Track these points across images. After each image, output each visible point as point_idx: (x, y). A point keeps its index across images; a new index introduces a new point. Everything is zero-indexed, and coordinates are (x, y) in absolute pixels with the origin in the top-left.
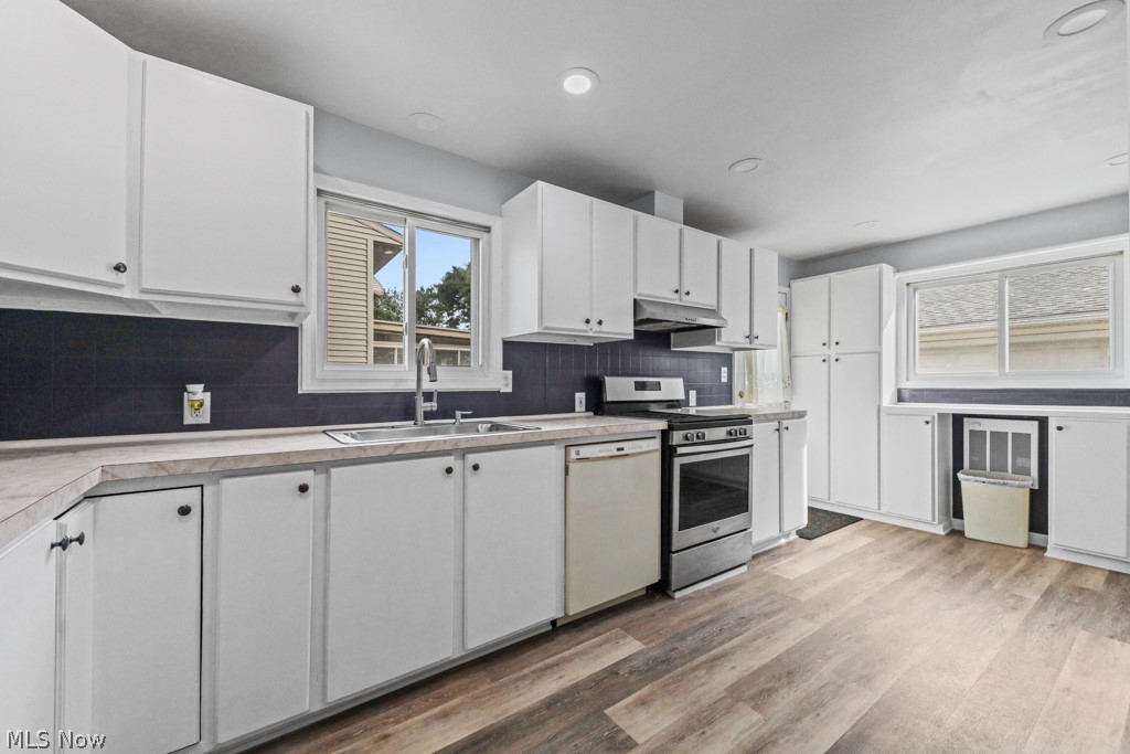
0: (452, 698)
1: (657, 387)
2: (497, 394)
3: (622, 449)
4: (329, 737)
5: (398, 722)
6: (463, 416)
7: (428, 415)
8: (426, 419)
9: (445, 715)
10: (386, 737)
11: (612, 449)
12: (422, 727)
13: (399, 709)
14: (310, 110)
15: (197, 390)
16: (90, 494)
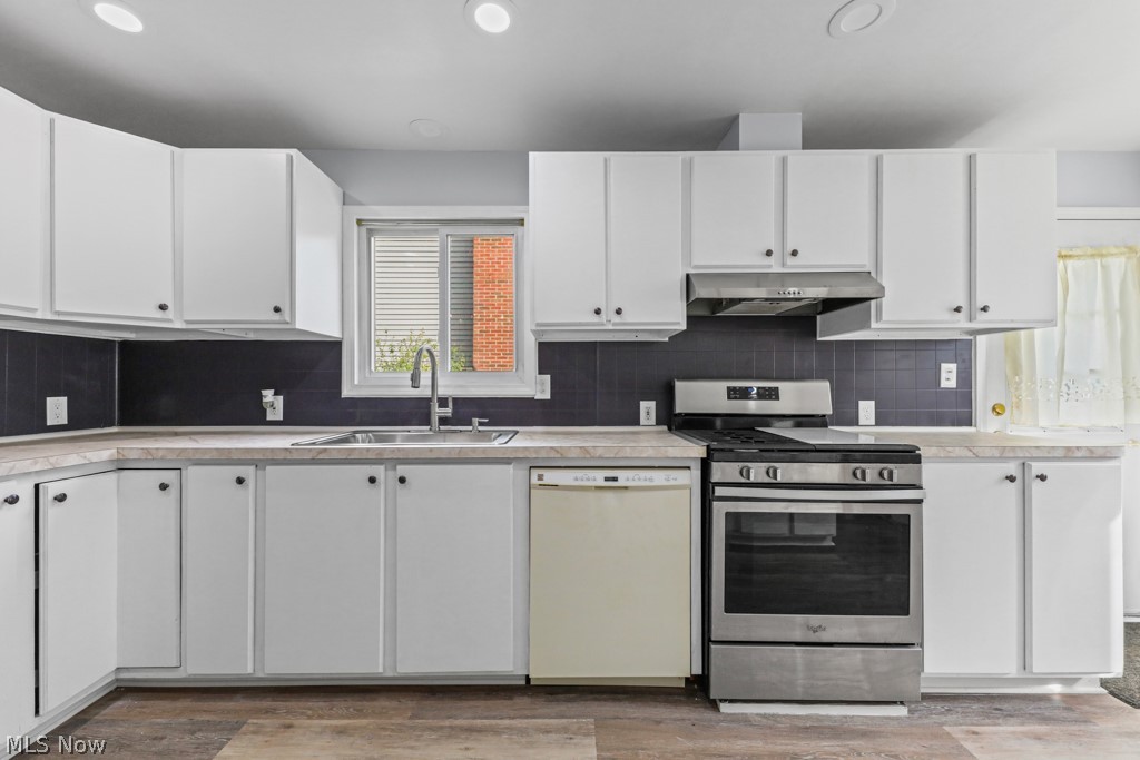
1: (772, 394)
2: (530, 401)
3: (615, 479)
4: (266, 703)
5: (310, 717)
6: (481, 424)
7: (443, 421)
8: (440, 424)
9: (341, 731)
11: (598, 477)
12: (316, 733)
13: (321, 704)
14: (294, 152)
15: (268, 395)
16: (120, 466)
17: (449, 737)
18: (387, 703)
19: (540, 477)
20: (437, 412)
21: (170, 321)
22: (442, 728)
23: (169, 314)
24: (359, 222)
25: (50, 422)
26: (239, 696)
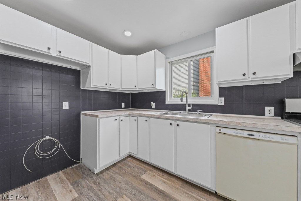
0: (170, 181)
2: (217, 106)
3: (253, 135)
4: (151, 168)
5: (158, 176)
6: (200, 112)
7: (189, 110)
8: (188, 111)
9: (165, 182)
10: (155, 176)
12: (160, 180)
13: (161, 173)
14: (156, 50)
15: (152, 103)
16: (130, 116)
17: (190, 198)
18: (175, 180)
19: (220, 130)
20: (188, 108)
21: (136, 89)
22: (189, 194)
23: (136, 87)
24: (169, 63)
25: (122, 107)
26: (147, 165)
